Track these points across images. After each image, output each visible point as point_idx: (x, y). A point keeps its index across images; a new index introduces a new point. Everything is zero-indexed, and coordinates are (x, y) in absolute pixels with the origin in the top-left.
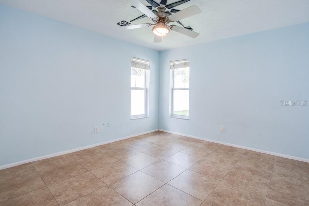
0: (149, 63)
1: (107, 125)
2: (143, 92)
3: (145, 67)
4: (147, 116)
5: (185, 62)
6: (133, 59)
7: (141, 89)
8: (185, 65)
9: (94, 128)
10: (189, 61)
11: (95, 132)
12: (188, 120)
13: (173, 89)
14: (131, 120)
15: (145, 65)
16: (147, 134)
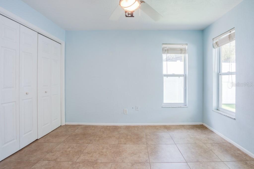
0: (187, 46)
1: (136, 109)
2: (182, 78)
3: (182, 51)
4: (186, 105)
5: (229, 34)
6: (164, 46)
7: (179, 76)
8: (230, 38)
9: (124, 110)
10: (234, 31)
11: (125, 113)
12: (235, 119)
13: (219, 74)
14: (162, 107)
15: (181, 50)
16: (183, 126)
